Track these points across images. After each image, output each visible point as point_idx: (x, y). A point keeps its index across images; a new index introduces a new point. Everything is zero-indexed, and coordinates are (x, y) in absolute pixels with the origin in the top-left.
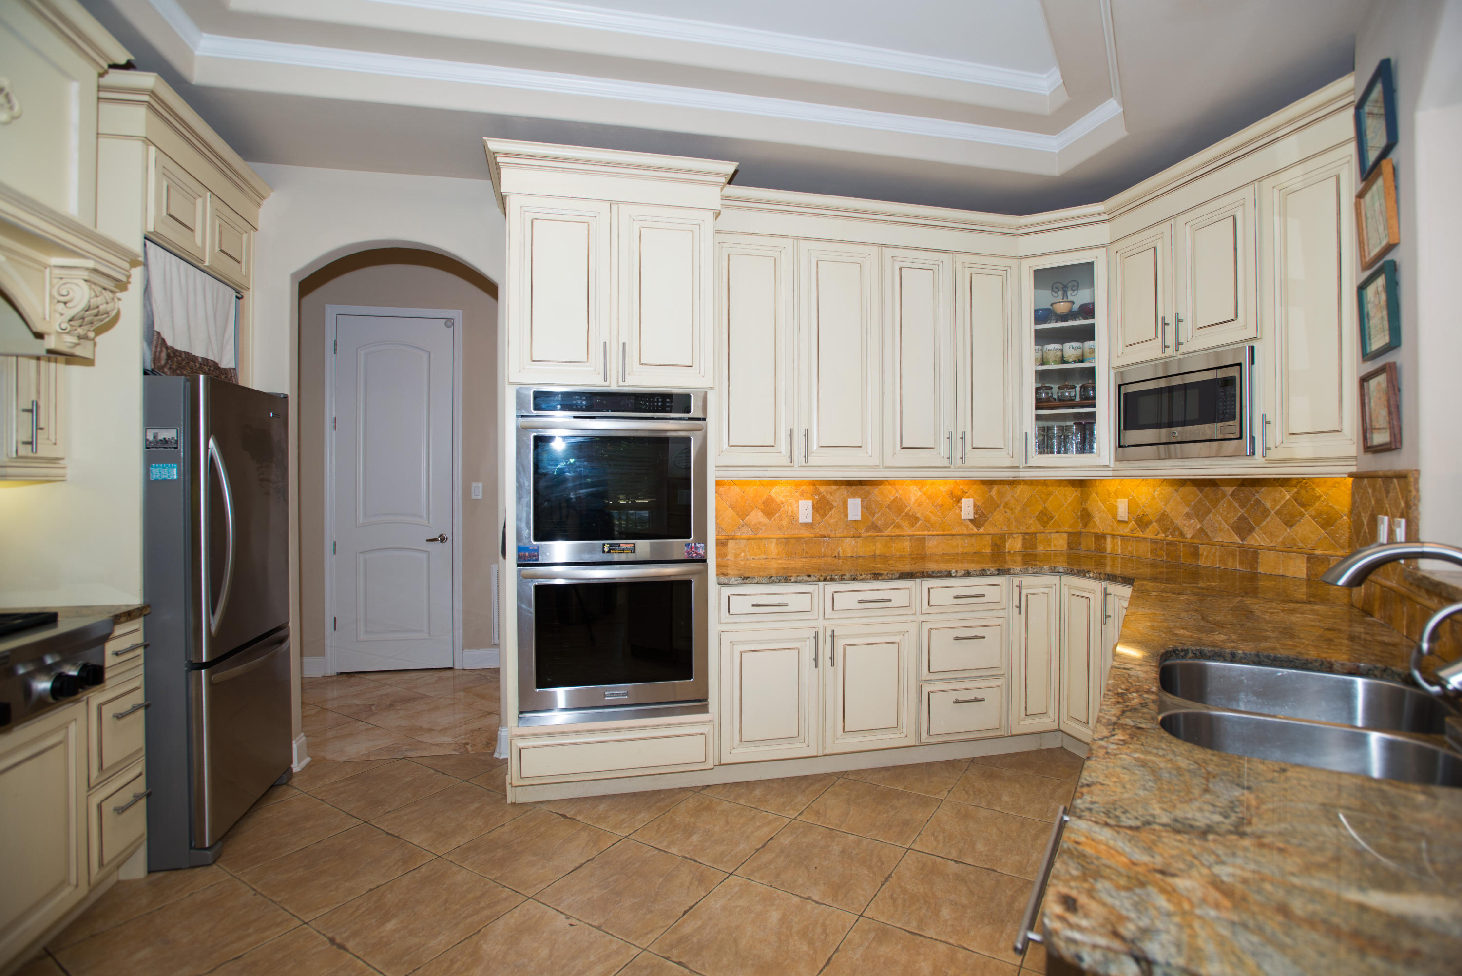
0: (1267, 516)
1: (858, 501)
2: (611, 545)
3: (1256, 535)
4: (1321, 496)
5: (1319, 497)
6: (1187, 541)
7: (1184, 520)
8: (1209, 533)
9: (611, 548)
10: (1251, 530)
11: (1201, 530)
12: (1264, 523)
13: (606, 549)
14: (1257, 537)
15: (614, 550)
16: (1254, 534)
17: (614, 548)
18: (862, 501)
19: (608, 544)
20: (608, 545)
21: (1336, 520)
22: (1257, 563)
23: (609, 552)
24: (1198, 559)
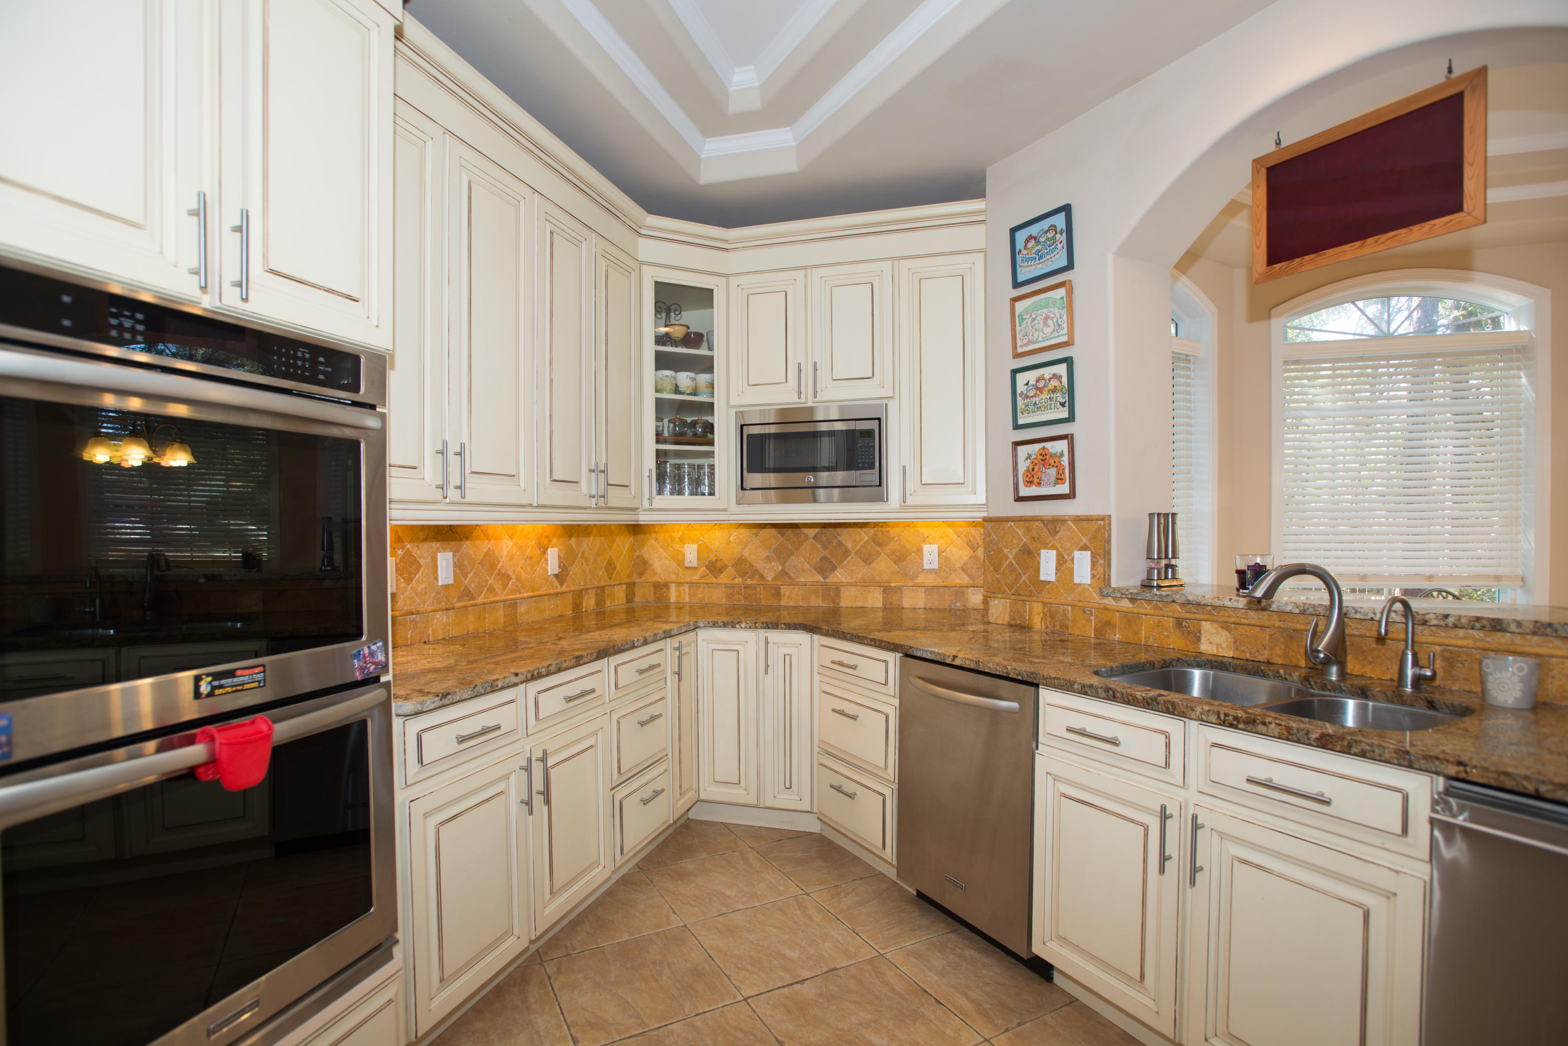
0: (848, 556)
1: (449, 555)
2: (217, 676)
3: (838, 574)
4: (894, 537)
5: (893, 539)
6: (769, 583)
7: (765, 563)
8: (792, 574)
9: (216, 683)
10: (834, 568)
11: (784, 573)
12: (846, 562)
13: (204, 688)
14: (839, 575)
15: (221, 687)
16: (836, 572)
17: (223, 682)
18: (454, 556)
19: (208, 675)
20: (210, 679)
21: (906, 557)
22: (840, 598)
23: (211, 694)
24: (780, 599)
